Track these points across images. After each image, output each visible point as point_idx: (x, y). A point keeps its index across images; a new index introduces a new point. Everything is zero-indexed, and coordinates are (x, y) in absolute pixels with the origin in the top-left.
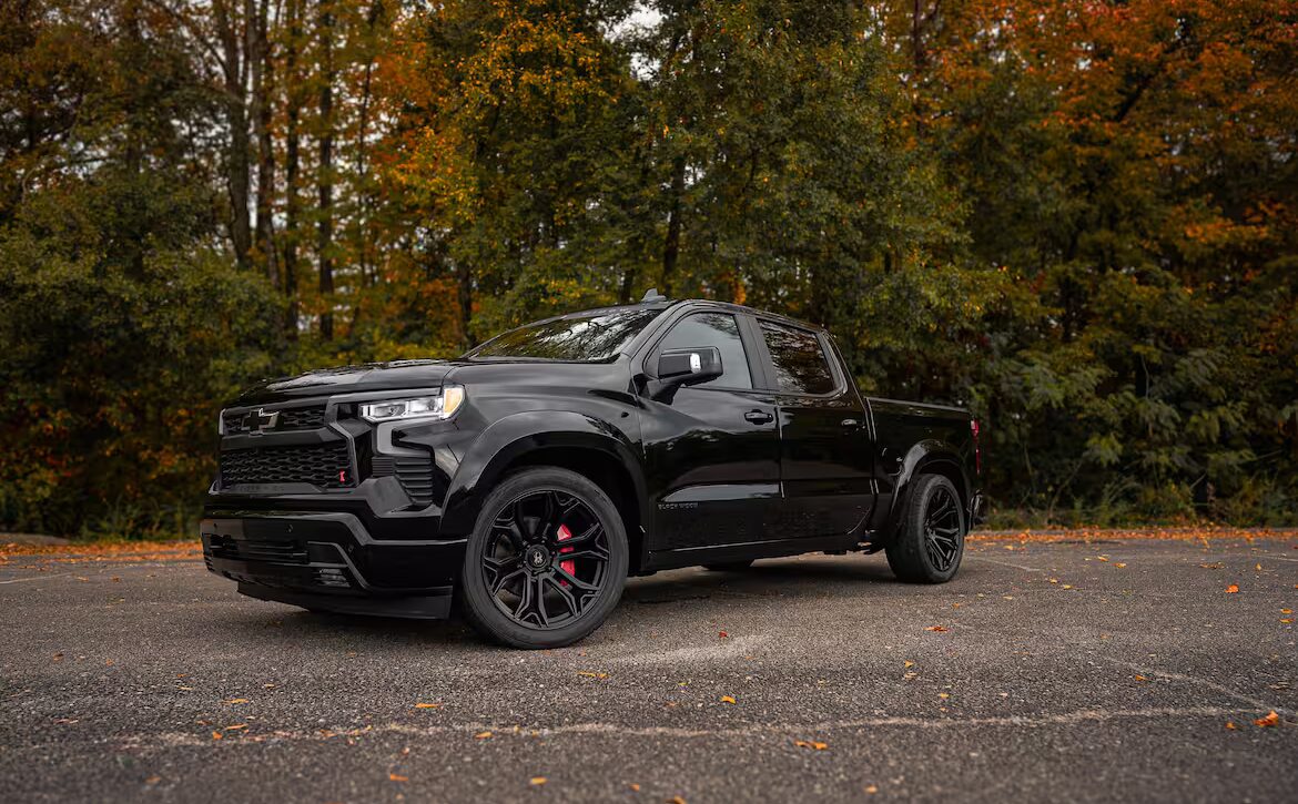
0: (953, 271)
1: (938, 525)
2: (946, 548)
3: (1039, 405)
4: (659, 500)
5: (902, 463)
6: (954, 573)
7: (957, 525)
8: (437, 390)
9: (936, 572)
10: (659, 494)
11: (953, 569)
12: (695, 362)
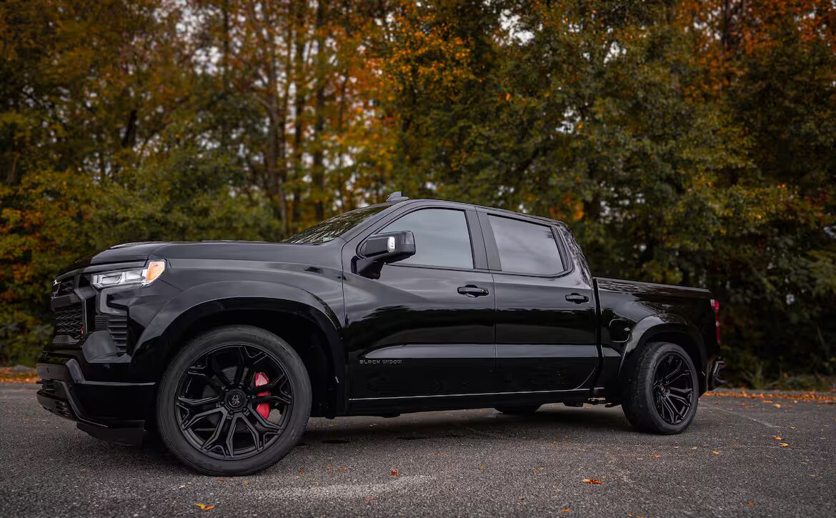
0: (741, 192)
1: (671, 385)
2: (679, 405)
3: (823, 292)
4: (361, 356)
5: (630, 333)
6: (686, 427)
7: (690, 386)
8: (142, 263)
9: (665, 424)
10: (361, 351)
11: (685, 423)
12: (392, 243)
